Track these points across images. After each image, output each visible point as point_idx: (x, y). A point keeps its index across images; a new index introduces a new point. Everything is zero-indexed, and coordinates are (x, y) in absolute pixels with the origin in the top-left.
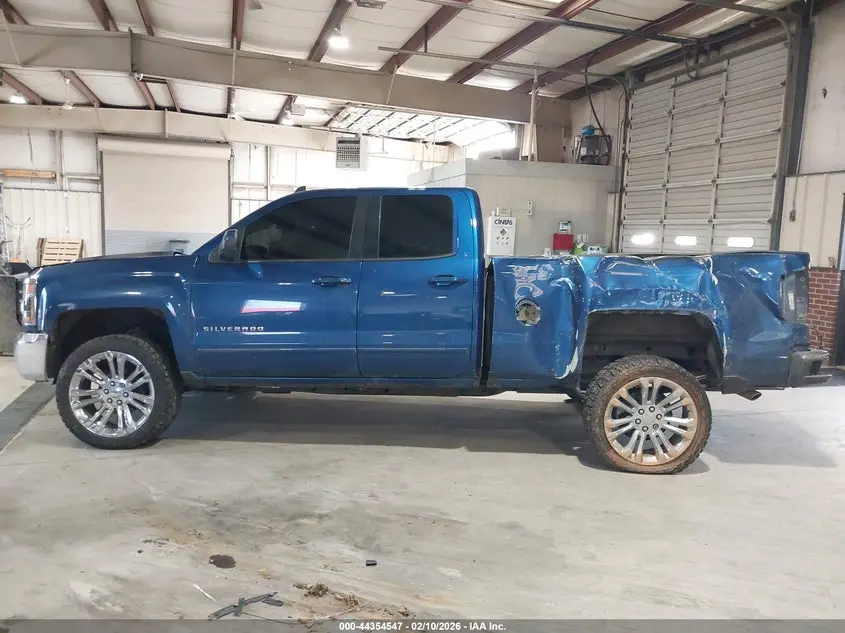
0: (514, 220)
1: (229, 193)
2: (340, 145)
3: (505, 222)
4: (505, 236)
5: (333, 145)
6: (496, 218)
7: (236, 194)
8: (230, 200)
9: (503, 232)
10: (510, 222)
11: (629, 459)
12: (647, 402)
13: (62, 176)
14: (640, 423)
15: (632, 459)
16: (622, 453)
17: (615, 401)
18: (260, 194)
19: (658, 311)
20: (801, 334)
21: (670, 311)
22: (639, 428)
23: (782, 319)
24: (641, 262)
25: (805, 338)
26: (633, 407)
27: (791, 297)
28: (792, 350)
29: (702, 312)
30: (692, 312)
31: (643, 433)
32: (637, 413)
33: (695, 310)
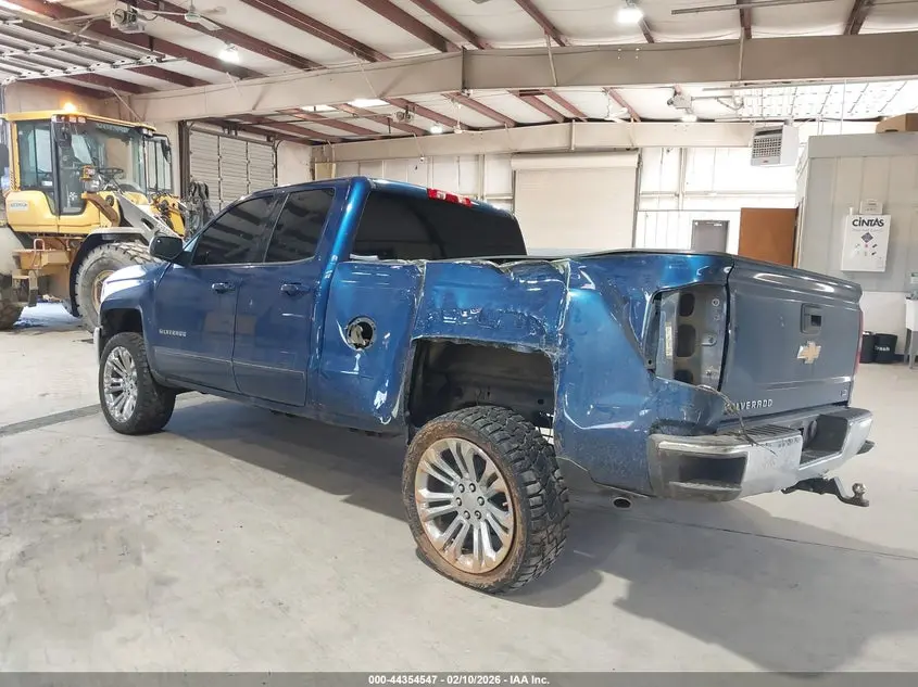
0: (887, 219)
1: (636, 204)
2: (758, 137)
3: (870, 223)
4: (871, 243)
5: (750, 138)
6: (857, 217)
7: (643, 205)
8: (636, 212)
9: (867, 237)
10: (879, 223)
11: (442, 553)
12: (466, 475)
13: (482, 197)
14: (460, 504)
15: (445, 555)
16: (433, 541)
17: (424, 465)
18: (672, 204)
19: (492, 343)
20: (677, 403)
21: (505, 344)
22: (460, 511)
23: (652, 371)
24: (498, 270)
25: (682, 410)
26: (452, 479)
27: (669, 333)
28: (655, 428)
29: (543, 349)
30: (532, 349)
31: (465, 521)
32: (458, 489)
33: (536, 346)
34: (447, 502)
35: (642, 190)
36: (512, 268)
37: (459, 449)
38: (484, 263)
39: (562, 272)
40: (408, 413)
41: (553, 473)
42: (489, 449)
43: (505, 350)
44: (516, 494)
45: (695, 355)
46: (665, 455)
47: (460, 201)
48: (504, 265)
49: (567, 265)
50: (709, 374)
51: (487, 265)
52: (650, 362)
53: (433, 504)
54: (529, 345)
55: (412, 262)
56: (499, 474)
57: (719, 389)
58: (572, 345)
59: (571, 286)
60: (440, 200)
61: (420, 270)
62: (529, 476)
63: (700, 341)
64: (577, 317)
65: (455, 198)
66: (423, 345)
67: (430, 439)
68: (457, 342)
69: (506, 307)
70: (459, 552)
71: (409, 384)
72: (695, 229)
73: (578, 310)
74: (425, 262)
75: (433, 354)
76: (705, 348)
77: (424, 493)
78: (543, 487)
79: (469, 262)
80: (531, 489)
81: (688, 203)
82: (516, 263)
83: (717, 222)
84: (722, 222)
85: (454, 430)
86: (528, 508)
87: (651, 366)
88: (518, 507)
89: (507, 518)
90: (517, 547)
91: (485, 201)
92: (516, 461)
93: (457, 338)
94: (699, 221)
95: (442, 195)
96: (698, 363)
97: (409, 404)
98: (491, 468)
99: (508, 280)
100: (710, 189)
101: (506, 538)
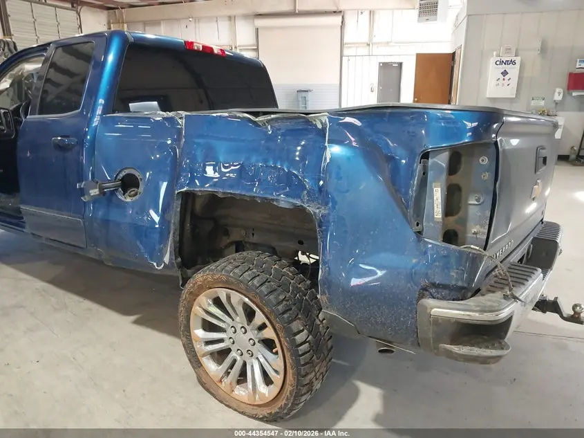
0: (518, 60)
1: (342, 51)
3: (507, 63)
4: (507, 77)
5: (417, 2)
6: (499, 59)
7: (346, 52)
8: (342, 57)
9: (505, 73)
10: (513, 63)
11: (219, 384)
12: (238, 319)
13: (236, 47)
14: (233, 343)
15: (223, 385)
16: (211, 374)
17: (197, 309)
18: (364, 51)
19: (254, 197)
20: (446, 267)
21: (266, 199)
22: (234, 348)
23: (420, 233)
24: (254, 123)
25: (452, 274)
26: (225, 322)
27: (437, 195)
28: (424, 291)
29: (305, 206)
30: (294, 204)
31: (238, 358)
32: (231, 331)
33: (298, 202)
34: (221, 341)
35: (345, 40)
36: (269, 121)
37: (229, 298)
38: (241, 115)
39: (320, 126)
40: (179, 259)
41: (318, 316)
42: (258, 300)
43: (267, 204)
44: (285, 344)
45: (461, 213)
46: (437, 322)
47: (216, 51)
48: (261, 118)
49: (325, 119)
50: (475, 233)
51: (244, 117)
52: (418, 225)
53: (209, 343)
54: (291, 200)
55: (171, 114)
56: (268, 323)
57: (485, 249)
58: (335, 203)
59: (331, 142)
60: (198, 51)
61: (180, 121)
62: (296, 325)
63: (467, 199)
64: (338, 174)
65: (211, 49)
66: (188, 197)
67: (201, 289)
68: (220, 195)
69: (266, 161)
70: (234, 383)
71: (178, 232)
72: (380, 67)
73: (339, 168)
74: (183, 113)
75: (198, 205)
76: (471, 207)
77: (199, 333)
78: (310, 332)
79: (227, 114)
80: (300, 338)
81: (376, 50)
82: (273, 116)
83: (395, 63)
84: (398, 63)
85: (222, 282)
86: (296, 355)
87: (418, 228)
88: (288, 355)
89: (278, 362)
90: (288, 388)
91: (238, 51)
92: (283, 313)
93: (220, 191)
94: (383, 63)
95: (198, 46)
96: (464, 222)
97: (179, 251)
98: (260, 318)
99: (266, 133)
100: (390, 40)
101: (277, 379)
